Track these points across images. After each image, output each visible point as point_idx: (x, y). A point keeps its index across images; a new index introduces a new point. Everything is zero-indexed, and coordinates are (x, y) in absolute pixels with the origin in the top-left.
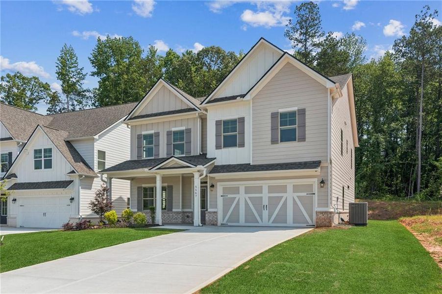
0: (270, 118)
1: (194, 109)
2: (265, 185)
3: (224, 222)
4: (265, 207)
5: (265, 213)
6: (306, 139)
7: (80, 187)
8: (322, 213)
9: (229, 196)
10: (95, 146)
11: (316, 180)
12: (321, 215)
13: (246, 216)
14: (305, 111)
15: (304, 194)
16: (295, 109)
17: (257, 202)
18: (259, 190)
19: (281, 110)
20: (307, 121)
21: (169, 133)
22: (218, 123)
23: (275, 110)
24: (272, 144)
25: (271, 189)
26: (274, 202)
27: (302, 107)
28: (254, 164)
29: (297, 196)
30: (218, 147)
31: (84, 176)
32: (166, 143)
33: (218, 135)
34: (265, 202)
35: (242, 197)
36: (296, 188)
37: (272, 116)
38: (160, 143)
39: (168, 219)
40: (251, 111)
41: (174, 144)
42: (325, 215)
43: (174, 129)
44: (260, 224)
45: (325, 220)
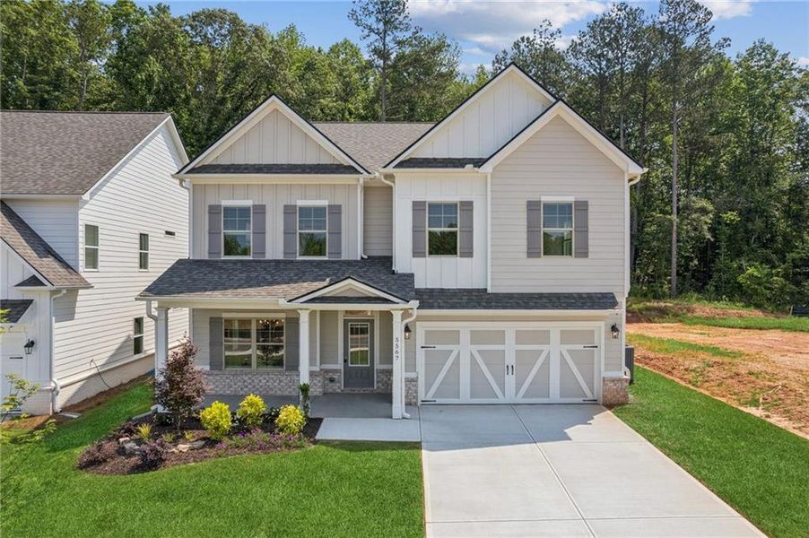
0: (526, 210)
1: (353, 168)
2: (510, 329)
3: (429, 397)
4: (510, 367)
5: (510, 380)
6: (590, 254)
7: (54, 318)
8: (613, 381)
9: (439, 347)
10: (80, 216)
11: (602, 324)
12: (612, 384)
13: (472, 384)
14: (587, 206)
15: (580, 347)
16: (570, 199)
17: (494, 359)
18: (499, 337)
19: (546, 199)
20: (591, 223)
21: (289, 210)
22: (418, 206)
23: (534, 198)
24: (528, 257)
25: (521, 337)
26: (525, 359)
27: (581, 197)
28: (493, 291)
29: (568, 351)
30: (417, 253)
31: (65, 292)
32: (282, 228)
33: (417, 231)
34: (510, 359)
35: (465, 351)
36: (566, 337)
37: (528, 206)
38: (267, 228)
39: (290, 387)
40: (489, 193)
41: (300, 234)
42: (619, 385)
43: (301, 203)
44: (501, 400)
45: (618, 393)
